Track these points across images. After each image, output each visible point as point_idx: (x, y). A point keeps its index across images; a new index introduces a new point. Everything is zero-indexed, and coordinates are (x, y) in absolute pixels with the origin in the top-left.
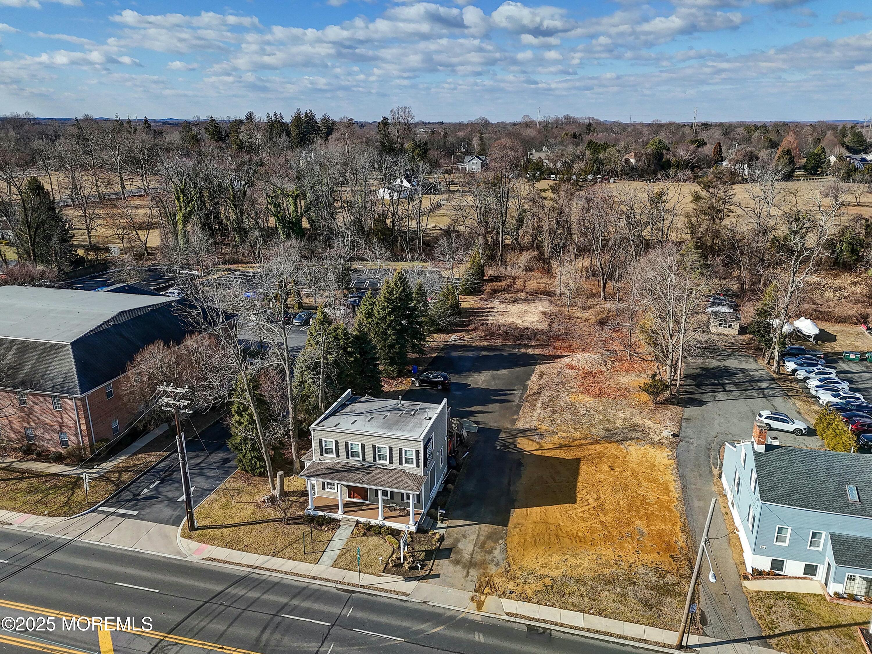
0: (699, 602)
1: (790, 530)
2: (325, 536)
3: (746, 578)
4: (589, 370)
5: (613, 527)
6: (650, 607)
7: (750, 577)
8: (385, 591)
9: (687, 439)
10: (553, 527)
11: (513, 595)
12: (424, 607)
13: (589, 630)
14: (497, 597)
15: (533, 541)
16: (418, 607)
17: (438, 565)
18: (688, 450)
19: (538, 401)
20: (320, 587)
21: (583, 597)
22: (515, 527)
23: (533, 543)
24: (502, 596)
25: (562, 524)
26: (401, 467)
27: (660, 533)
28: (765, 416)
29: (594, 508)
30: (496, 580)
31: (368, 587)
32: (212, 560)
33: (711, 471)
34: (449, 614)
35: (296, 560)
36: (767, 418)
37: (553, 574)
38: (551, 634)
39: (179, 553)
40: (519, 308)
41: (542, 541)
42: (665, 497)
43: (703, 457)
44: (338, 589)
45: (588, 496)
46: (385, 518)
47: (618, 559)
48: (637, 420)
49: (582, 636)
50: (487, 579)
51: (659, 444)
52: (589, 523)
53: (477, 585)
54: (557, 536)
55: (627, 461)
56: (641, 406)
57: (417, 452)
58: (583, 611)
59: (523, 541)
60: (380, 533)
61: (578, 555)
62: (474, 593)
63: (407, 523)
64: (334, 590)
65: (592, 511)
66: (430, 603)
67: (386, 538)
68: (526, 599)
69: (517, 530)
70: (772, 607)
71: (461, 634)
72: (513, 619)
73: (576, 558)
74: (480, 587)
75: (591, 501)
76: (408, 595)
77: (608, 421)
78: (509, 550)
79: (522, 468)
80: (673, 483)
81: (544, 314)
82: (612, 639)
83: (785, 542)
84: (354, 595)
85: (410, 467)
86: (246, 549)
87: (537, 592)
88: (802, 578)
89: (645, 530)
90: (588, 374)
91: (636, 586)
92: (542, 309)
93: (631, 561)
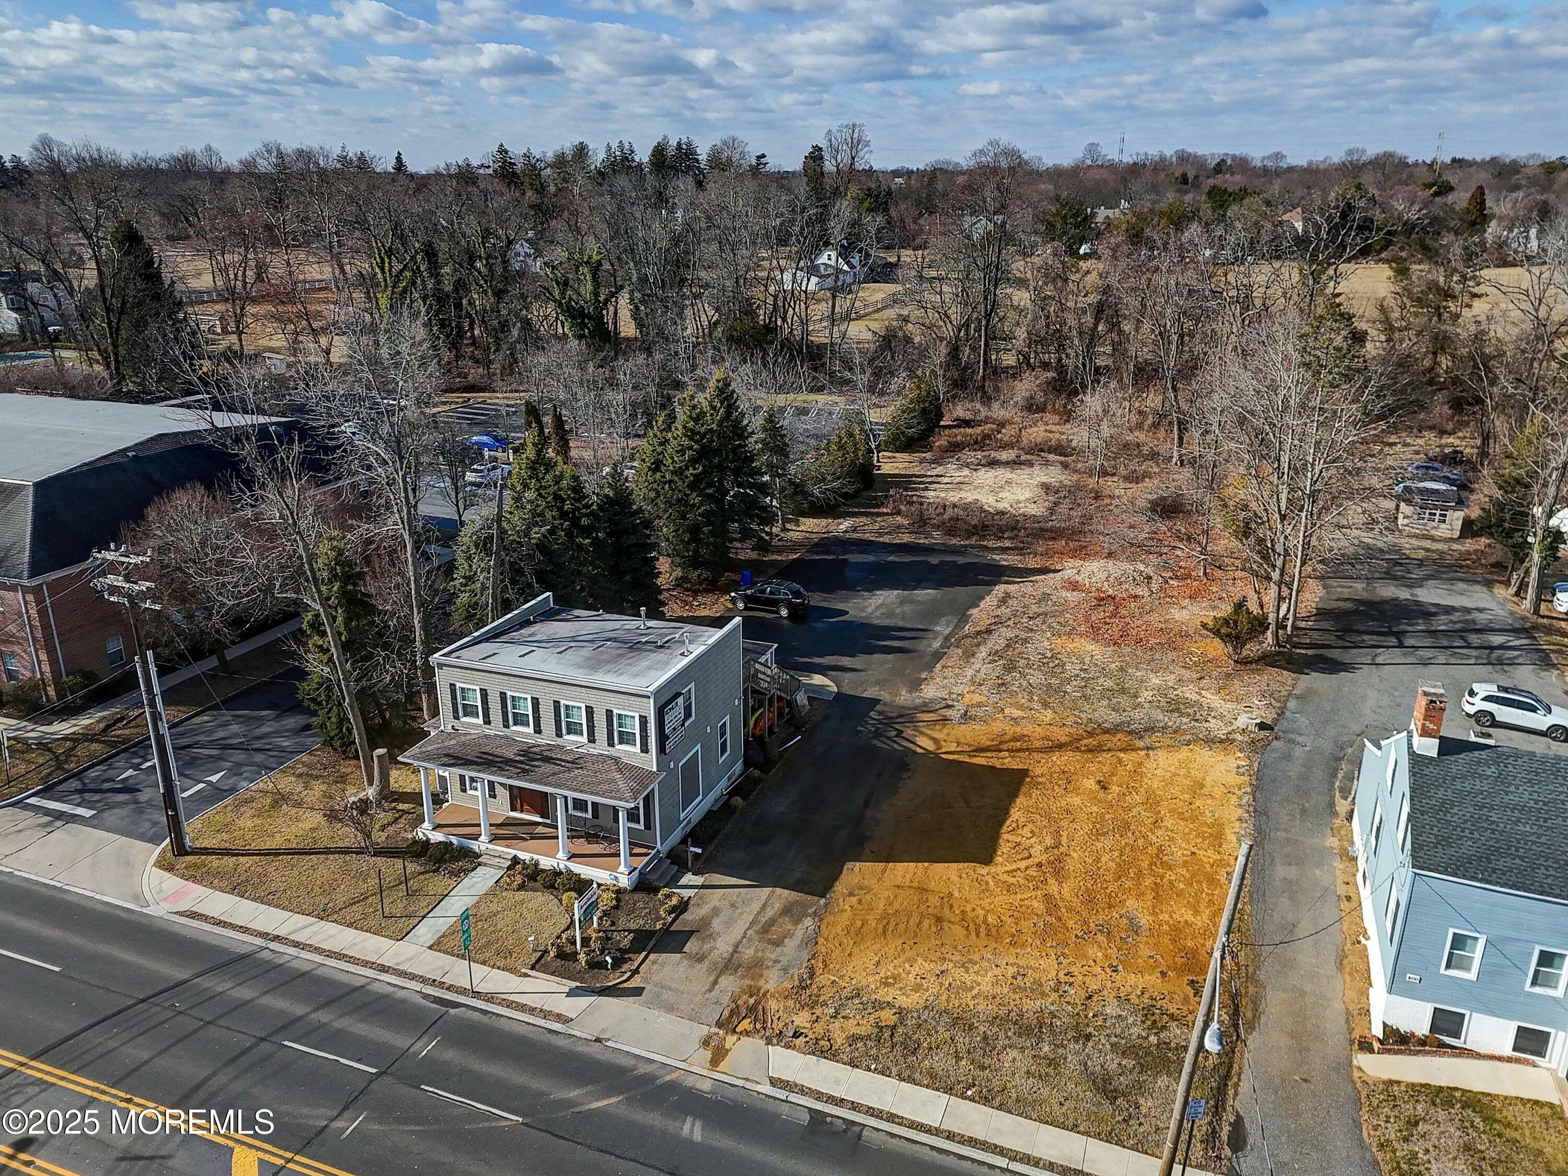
0: (1236, 1094)
1: (1481, 943)
2: (438, 883)
3: (1365, 1046)
4: (1111, 592)
5: (1070, 910)
6: (1112, 1096)
7: (1376, 1045)
8: (522, 1008)
9: (1292, 736)
10: (934, 900)
11: (800, 1041)
12: (595, 1050)
13: (951, 1136)
14: (762, 1042)
15: (880, 927)
16: (581, 1048)
17: (654, 963)
18: (1288, 757)
19: (982, 648)
20: (392, 989)
21: (958, 1058)
22: (851, 894)
23: (880, 930)
24: (775, 1041)
25: (956, 894)
26: (611, 751)
27: (1177, 931)
28: (1483, 694)
29: (1040, 865)
30: (773, 1005)
31: (490, 998)
32: (193, 915)
33: (1332, 805)
34: (643, 1069)
35: (361, 929)
36: (1488, 699)
37: (904, 1001)
38: (860, 1136)
39: (137, 897)
40: (996, 477)
41: (902, 927)
42: (1210, 852)
43: (1318, 773)
44: (426, 996)
45: (1034, 839)
46: (572, 857)
47: (1063, 978)
48: (1189, 693)
49: (933, 1148)
50: (752, 1001)
51: (1226, 742)
52: (1019, 896)
53: (726, 1013)
54: (939, 920)
55: (1142, 775)
56: (1203, 668)
57: (644, 721)
58: (949, 1090)
59: (859, 923)
60: (552, 886)
61: (975, 963)
62: (715, 1030)
63: (615, 869)
64: (418, 999)
65: (1032, 872)
66: (608, 1044)
67: (565, 897)
68: (827, 1052)
69: (854, 900)
70: (1416, 1124)
71: (653, 1119)
72: (781, 1094)
73: (967, 970)
74: (731, 1016)
75: (1037, 850)
76: (568, 1021)
77: (1123, 691)
78: (821, 941)
79: (905, 775)
80: (1237, 824)
81: (1046, 487)
82: (1002, 1162)
83: (1468, 969)
84: (452, 1011)
85: (629, 752)
86: (269, 899)
87: (854, 1039)
88: (1509, 1060)
89: (1145, 921)
90: (1102, 600)
91: (1090, 1044)
92: (1044, 479)
93: (1094, 986)
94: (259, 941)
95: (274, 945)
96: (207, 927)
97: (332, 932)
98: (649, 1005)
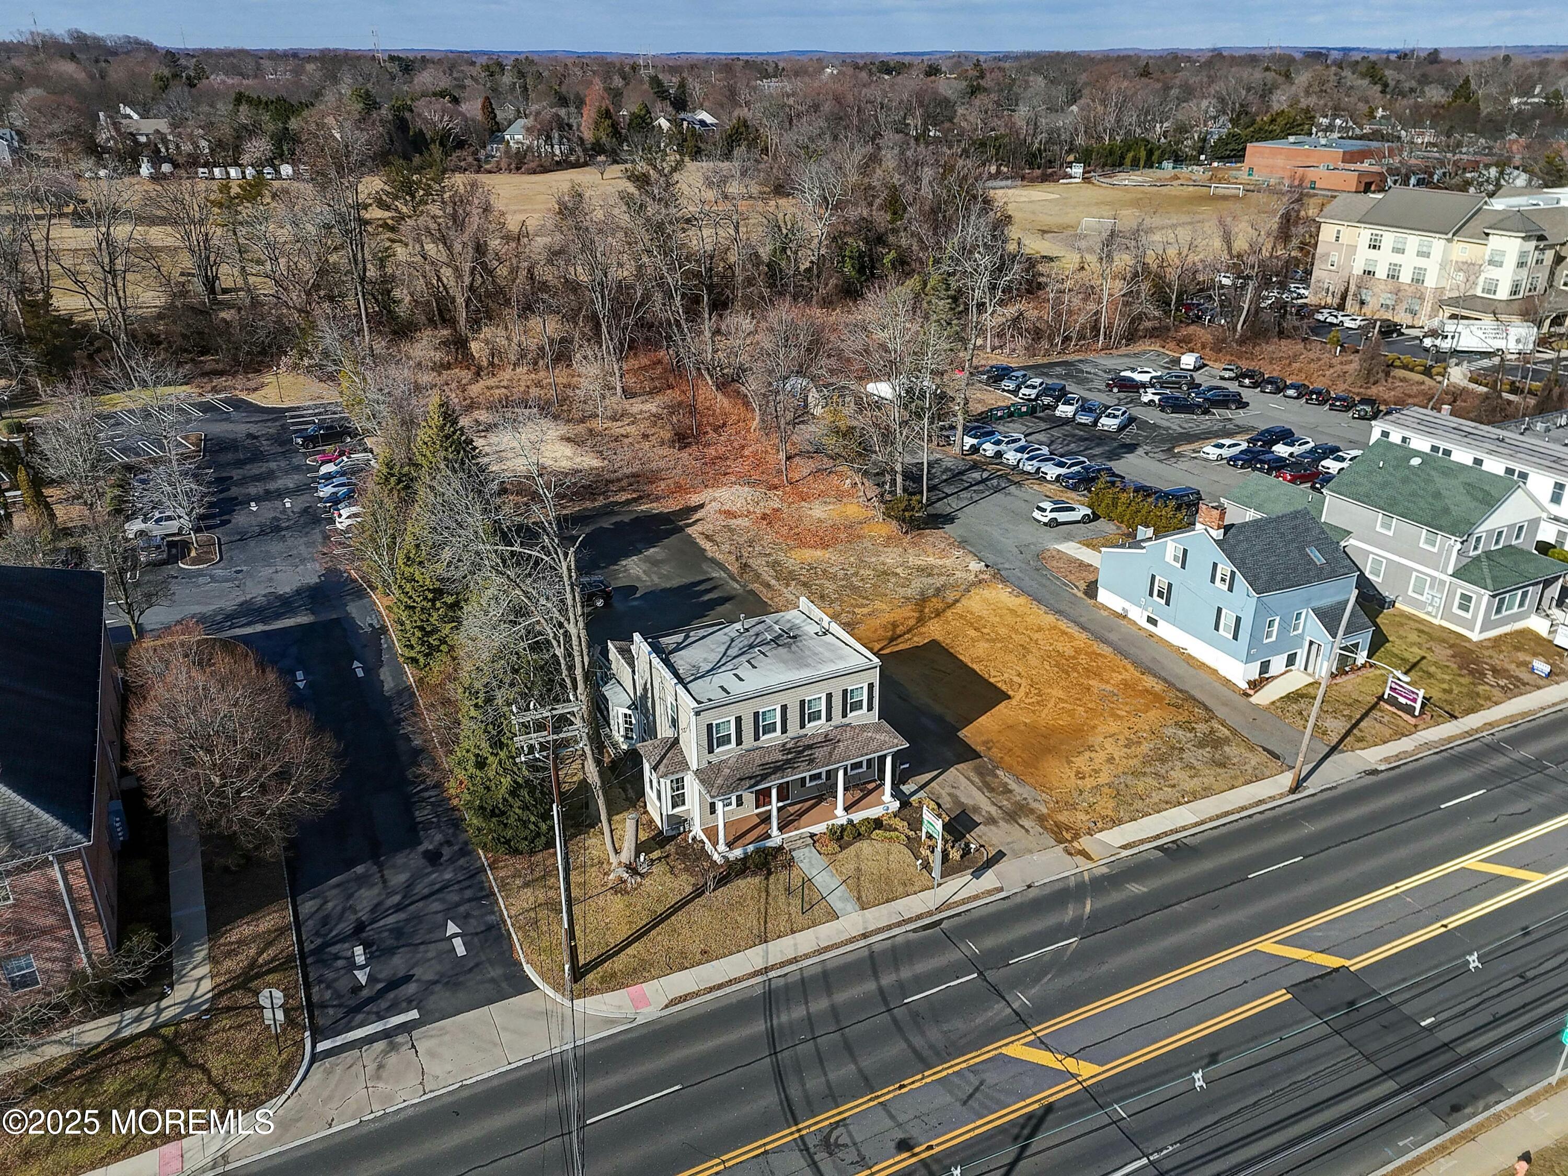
0: (1248, 738)
1: (1278, 620)
2: (793, 877)
3: (1246, 695)
4: (759, 511)
7: (1251, 692)
9: (1002, 566)
10: (1024, 729)
11: (1100, 825)
12: (1036, 892)
14: (1088, 837)
15: (1030, 755)
16: (1030, 895)
18: (1020, 578)
19: (764, 578)
21: (1161, 789)
22: (989, 749)
23: (1033, 756)
24: (1092, 832)
25: (1026, 720)
26: (845, 721)
27: (1125, 683)
28: (1049, 509)
29: (1032, 686)
30: (1061, 818)
32: (682, 999)
34: (1072, 882)
35: (805, 929)
36: (1052, 510)
37: (1102, 780)
38: (1185, 844)
39: (612, 1022)
40: (514, 440)
41: (1037, 750)
42: (1076, 642)
44: (914, 931)
45: (1005, 674)
46: (847, 810)
47: (1132, 731)
48: (915, 561)
49: (1211, 829)
50: (1050, 823)
51: (983, 582)
52: (1051, 706)
53: (1052, 835)
55: (981, 617)
57: (871, 686)
58: (1180, 804)
59: (1019, 759)
60: (860, 835)
61: (1093, 746)
62: (1062, 846)
64: (910, 935)
65: (1034, 691)
66: (1036, 885)
67: (873, 836)
68: (1116, 822)
69: (995, 750)
70: (1300, 713)
71: (1115, 897)
72: (1135, 850)
73: (1097, 751)
74: (1056, 835)
75: (1017, 679)
76: (1001, 889)
78: (1022, 777)
80: (1060, 622)
81: (568, 440)
82: (1237, 816)
83: (1272, 637)
84: (943, 926)
85: (858, 715)
86: (707, 956)
87: (1115, 809)
88: (1286, 672)
89: (1109, 688)
90: (766, 518)
91: (1187, 751)
93: (1147, 728)
94: (760, 979)
95: (772, 974)
96: (709, 997)
97: (792, 942)
98: (1017, 855)
